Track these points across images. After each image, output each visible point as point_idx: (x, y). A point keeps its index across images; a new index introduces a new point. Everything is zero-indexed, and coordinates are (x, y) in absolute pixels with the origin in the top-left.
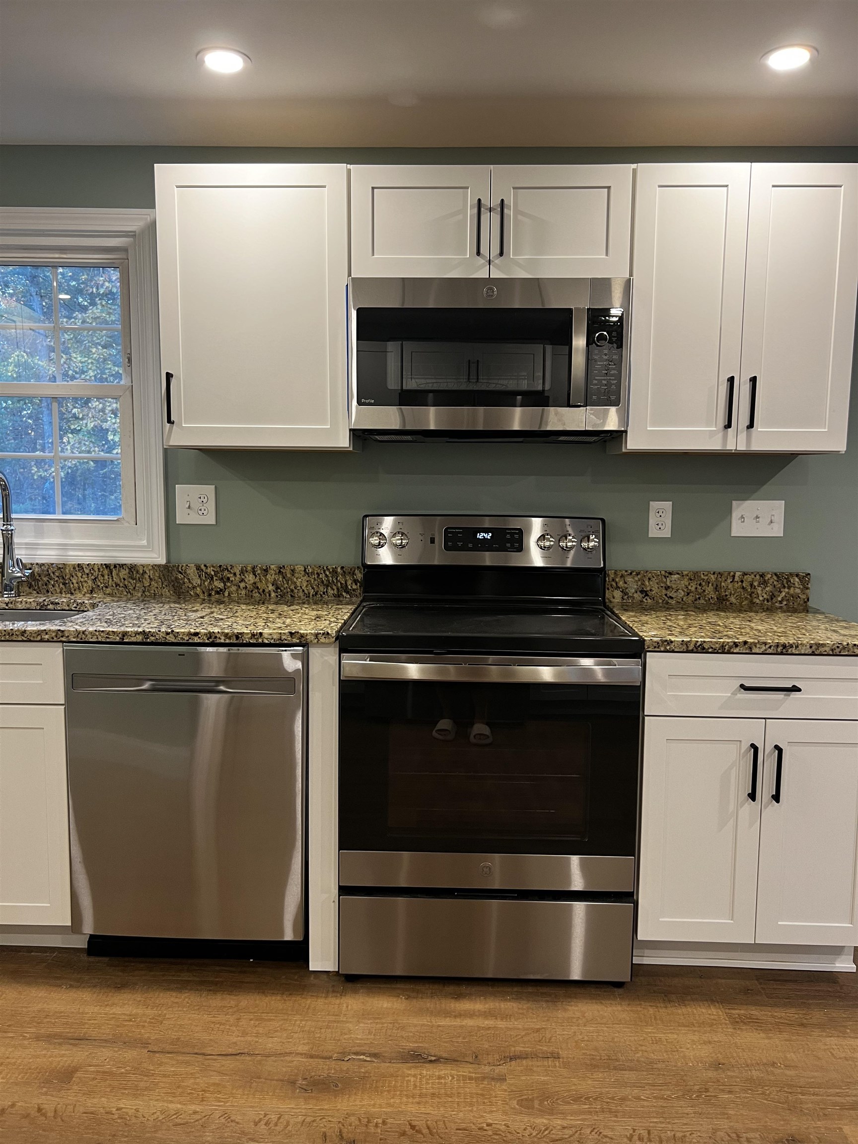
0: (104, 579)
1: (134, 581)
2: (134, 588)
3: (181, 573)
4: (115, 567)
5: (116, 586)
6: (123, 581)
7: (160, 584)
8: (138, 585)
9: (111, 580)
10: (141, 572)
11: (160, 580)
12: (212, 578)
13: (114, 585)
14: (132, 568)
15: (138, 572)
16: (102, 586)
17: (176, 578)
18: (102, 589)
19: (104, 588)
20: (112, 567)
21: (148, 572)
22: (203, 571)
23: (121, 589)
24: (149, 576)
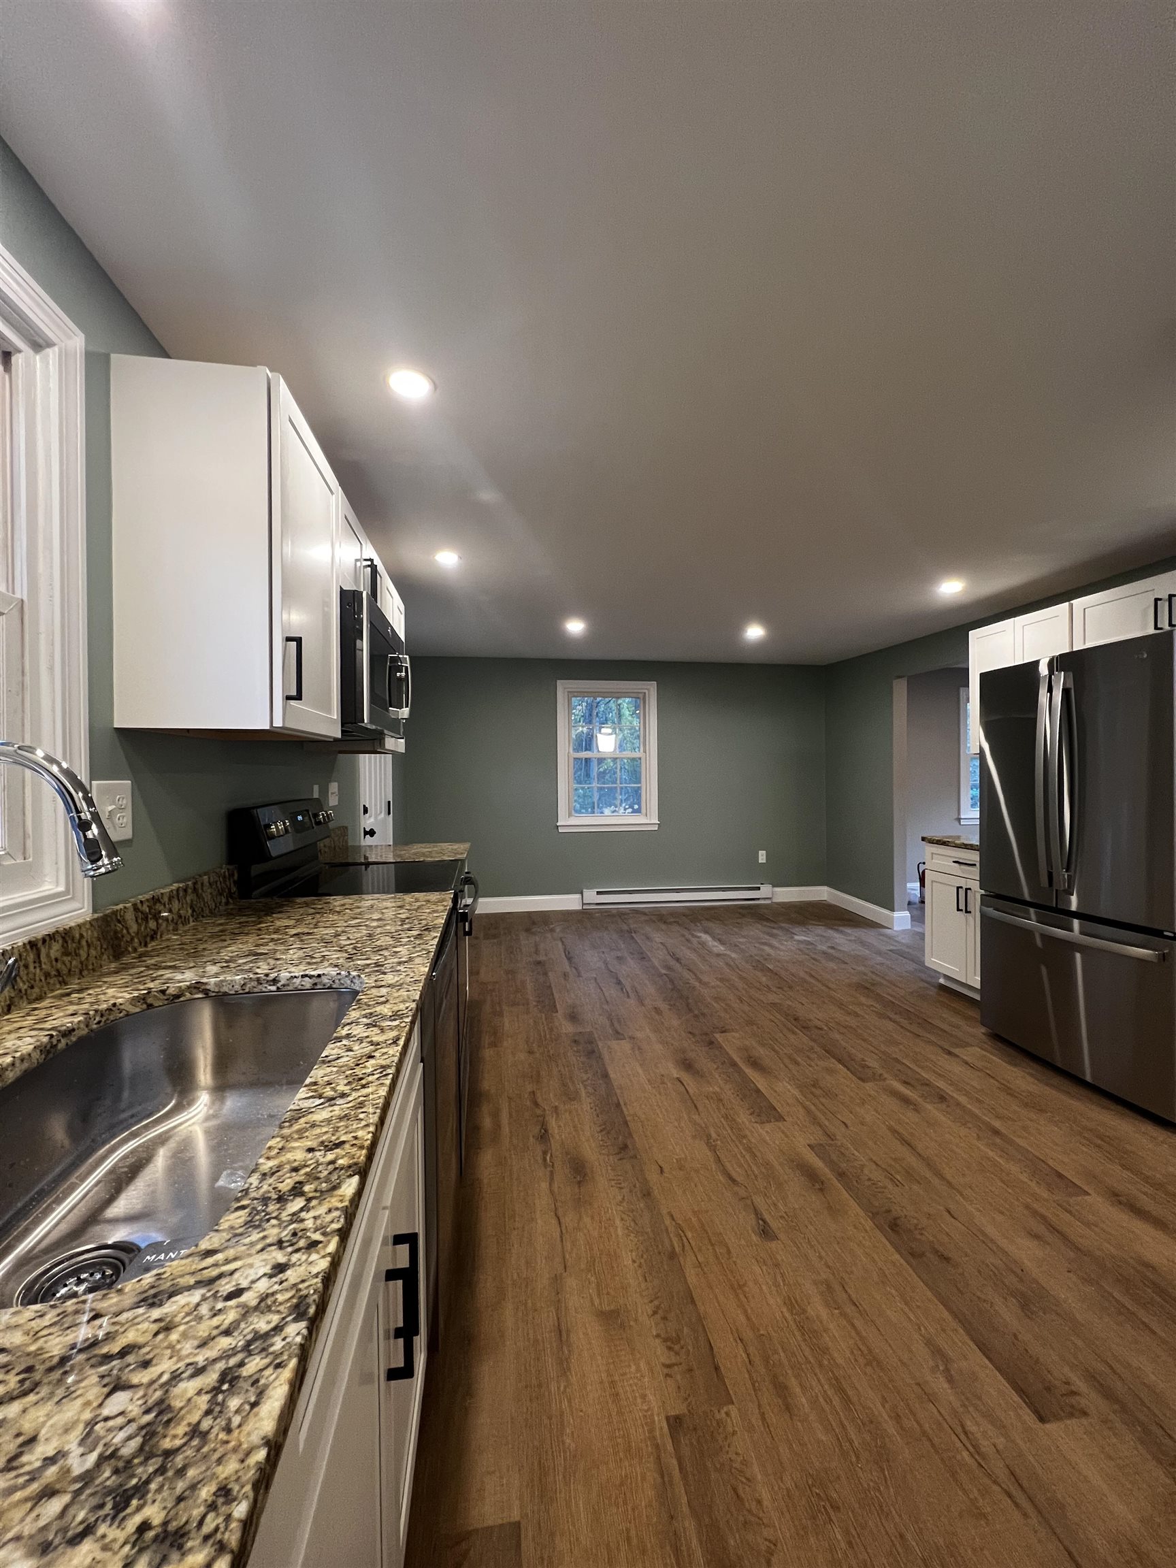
0: (27, 974)
1: (69, 958)
2: (70, 970)
3: (119, 922)
4: (44, 941)
5: (46, 979)
6: (54, 963)
7: (99, 948)
8: (74, 963)
9: (38, 970)
10: (77, 936)
11: (99, 943)
12: (147, 918)
13: (43, 979)
14: (65, 937)
15: (73, 940)
16: (26, 987)
17: (116, 932)
18: (26, 994)
19: (29, 991)
20: (40, 944)
21: (85, 934)
22: (138, 909)
23: (52, 981)
24: (87, 942)
